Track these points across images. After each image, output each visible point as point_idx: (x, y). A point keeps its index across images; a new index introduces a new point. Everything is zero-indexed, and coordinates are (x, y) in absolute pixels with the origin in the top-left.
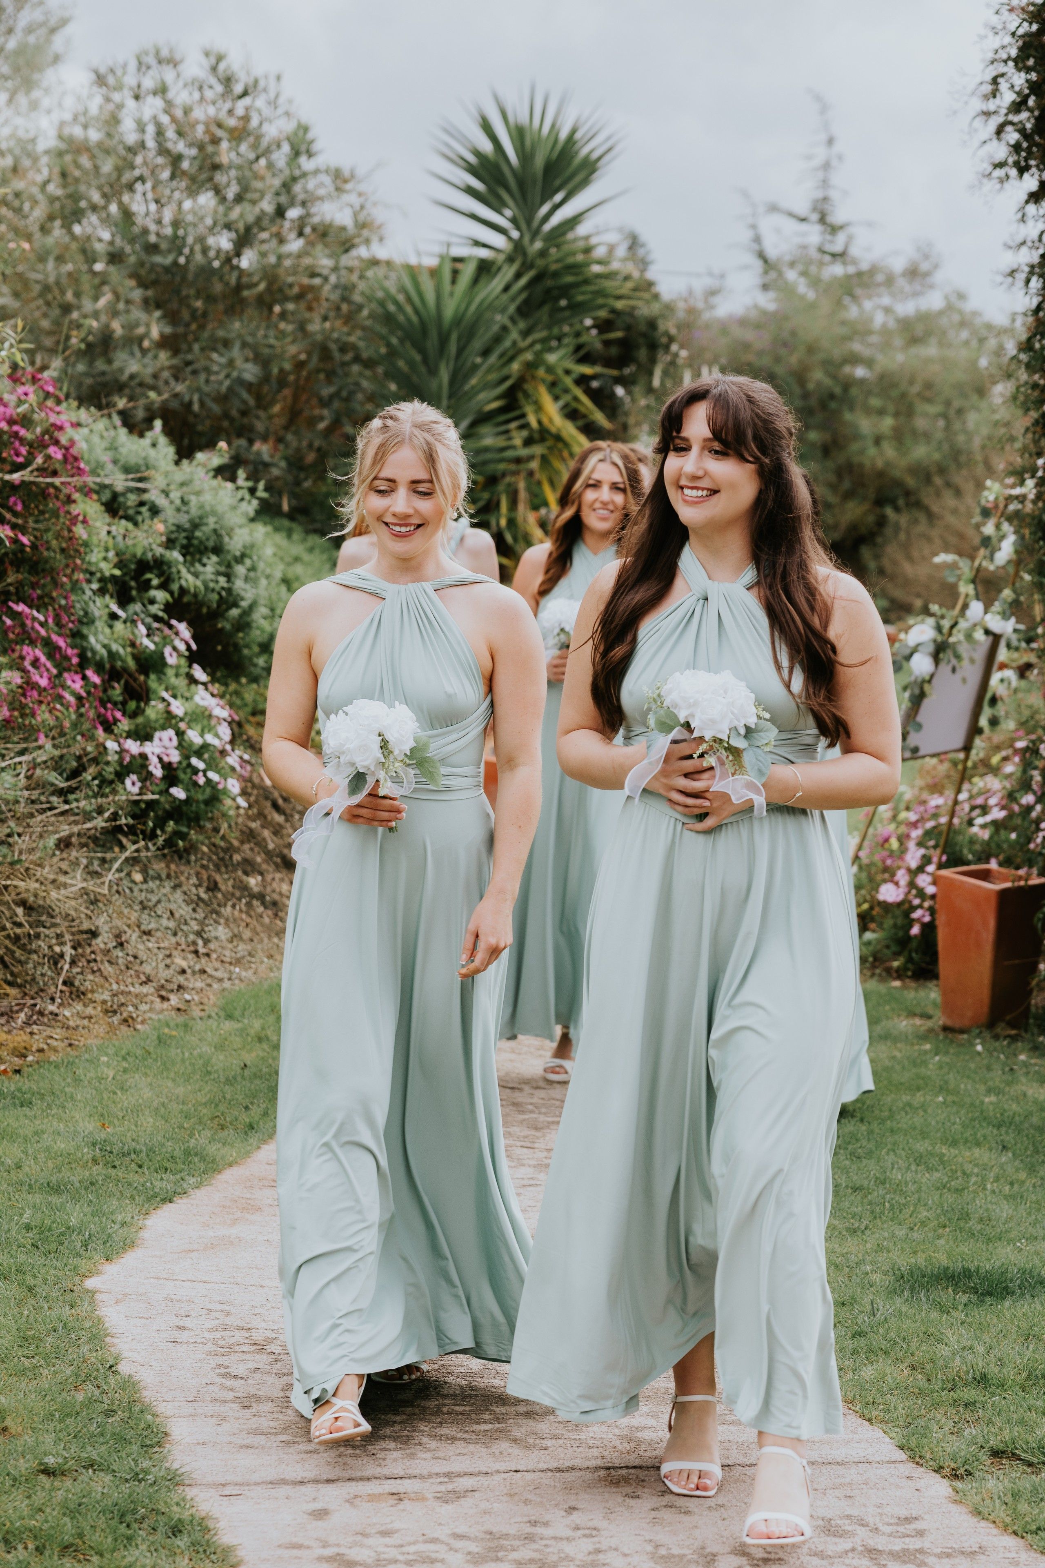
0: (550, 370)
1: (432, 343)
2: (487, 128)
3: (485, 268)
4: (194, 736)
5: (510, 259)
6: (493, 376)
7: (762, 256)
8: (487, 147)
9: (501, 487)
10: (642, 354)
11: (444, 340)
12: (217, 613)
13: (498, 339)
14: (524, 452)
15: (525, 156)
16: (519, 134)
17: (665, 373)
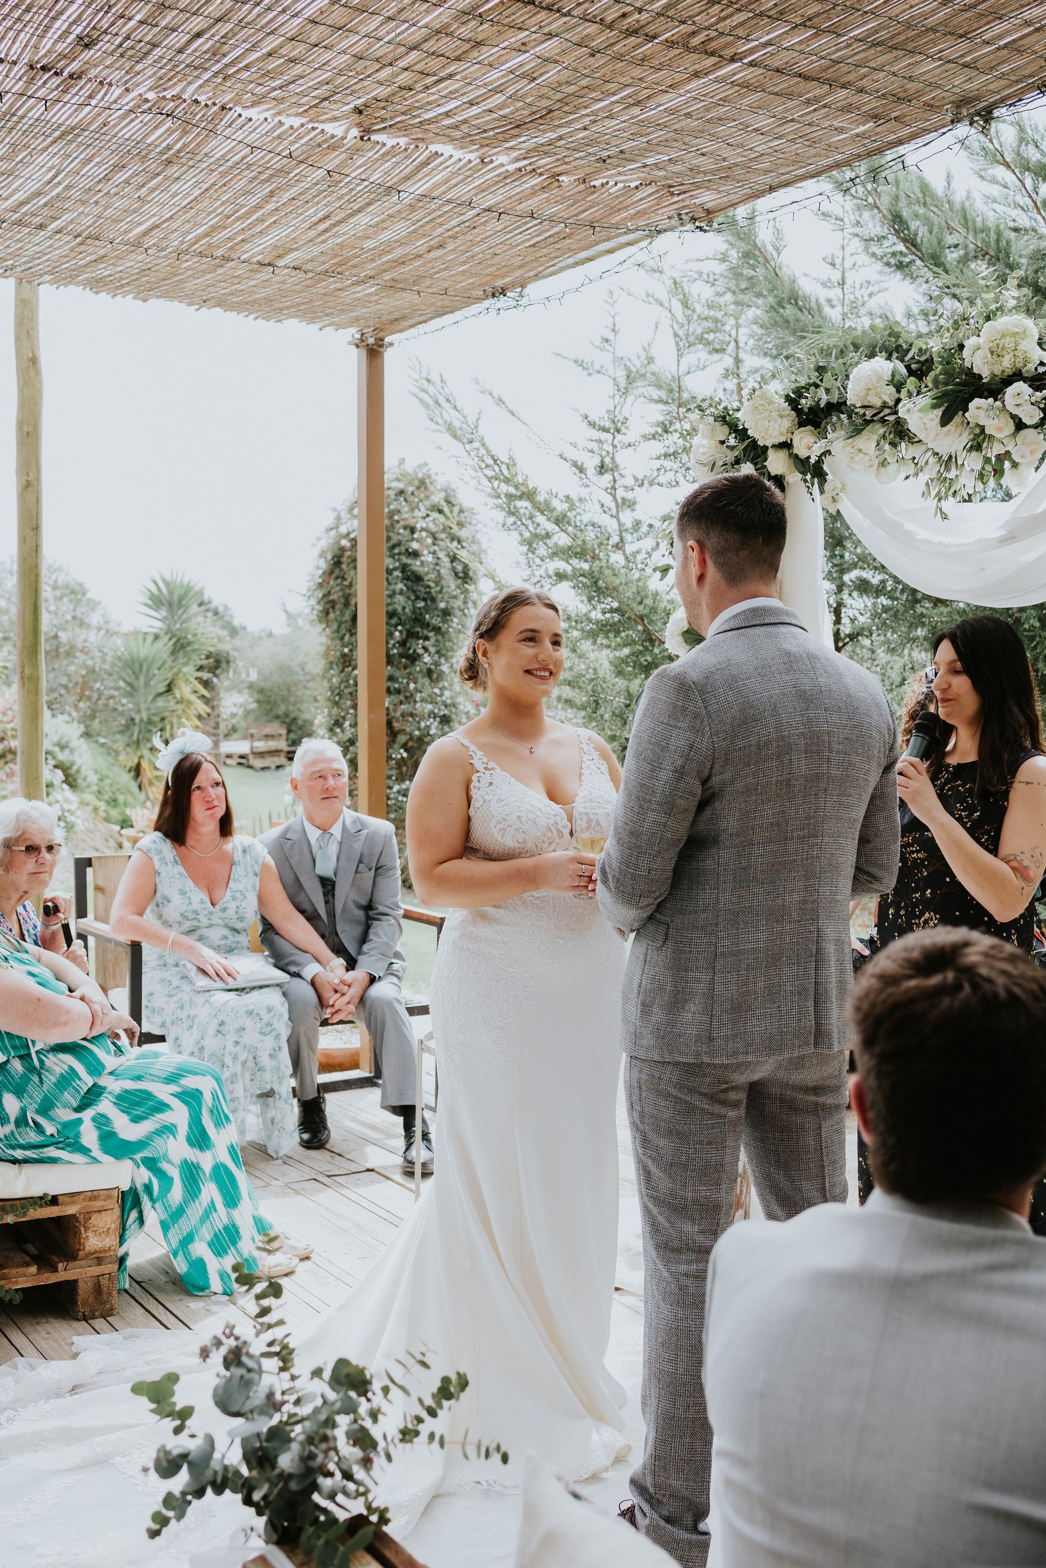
0: (184, 675)
1: (137, 667)
2: (155, 582)
3: (157, 637)
4: (66, 807)
5: (167, 633)
6: (162, 678)
7: (286, 611)
8: (156, 592)
9: (166, 722)
10: (224, 665)
11: (141, 666)
12: (68, 768)
13: (163, 664)
14: (175, 708)
15: (171, 593)
16: (167, 584)
17: (235, 671)
